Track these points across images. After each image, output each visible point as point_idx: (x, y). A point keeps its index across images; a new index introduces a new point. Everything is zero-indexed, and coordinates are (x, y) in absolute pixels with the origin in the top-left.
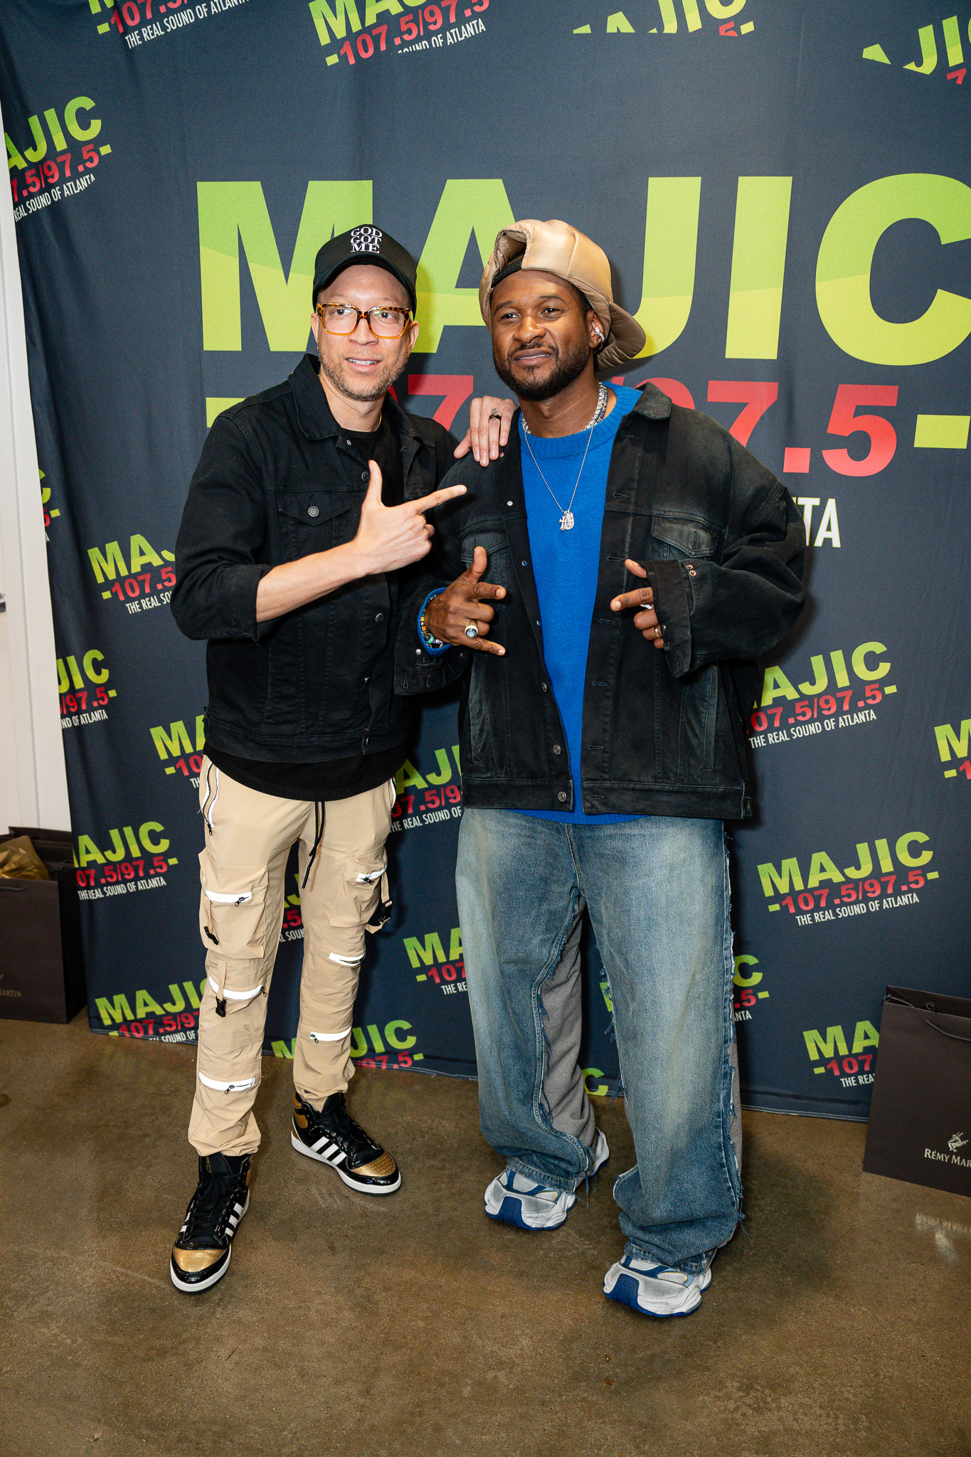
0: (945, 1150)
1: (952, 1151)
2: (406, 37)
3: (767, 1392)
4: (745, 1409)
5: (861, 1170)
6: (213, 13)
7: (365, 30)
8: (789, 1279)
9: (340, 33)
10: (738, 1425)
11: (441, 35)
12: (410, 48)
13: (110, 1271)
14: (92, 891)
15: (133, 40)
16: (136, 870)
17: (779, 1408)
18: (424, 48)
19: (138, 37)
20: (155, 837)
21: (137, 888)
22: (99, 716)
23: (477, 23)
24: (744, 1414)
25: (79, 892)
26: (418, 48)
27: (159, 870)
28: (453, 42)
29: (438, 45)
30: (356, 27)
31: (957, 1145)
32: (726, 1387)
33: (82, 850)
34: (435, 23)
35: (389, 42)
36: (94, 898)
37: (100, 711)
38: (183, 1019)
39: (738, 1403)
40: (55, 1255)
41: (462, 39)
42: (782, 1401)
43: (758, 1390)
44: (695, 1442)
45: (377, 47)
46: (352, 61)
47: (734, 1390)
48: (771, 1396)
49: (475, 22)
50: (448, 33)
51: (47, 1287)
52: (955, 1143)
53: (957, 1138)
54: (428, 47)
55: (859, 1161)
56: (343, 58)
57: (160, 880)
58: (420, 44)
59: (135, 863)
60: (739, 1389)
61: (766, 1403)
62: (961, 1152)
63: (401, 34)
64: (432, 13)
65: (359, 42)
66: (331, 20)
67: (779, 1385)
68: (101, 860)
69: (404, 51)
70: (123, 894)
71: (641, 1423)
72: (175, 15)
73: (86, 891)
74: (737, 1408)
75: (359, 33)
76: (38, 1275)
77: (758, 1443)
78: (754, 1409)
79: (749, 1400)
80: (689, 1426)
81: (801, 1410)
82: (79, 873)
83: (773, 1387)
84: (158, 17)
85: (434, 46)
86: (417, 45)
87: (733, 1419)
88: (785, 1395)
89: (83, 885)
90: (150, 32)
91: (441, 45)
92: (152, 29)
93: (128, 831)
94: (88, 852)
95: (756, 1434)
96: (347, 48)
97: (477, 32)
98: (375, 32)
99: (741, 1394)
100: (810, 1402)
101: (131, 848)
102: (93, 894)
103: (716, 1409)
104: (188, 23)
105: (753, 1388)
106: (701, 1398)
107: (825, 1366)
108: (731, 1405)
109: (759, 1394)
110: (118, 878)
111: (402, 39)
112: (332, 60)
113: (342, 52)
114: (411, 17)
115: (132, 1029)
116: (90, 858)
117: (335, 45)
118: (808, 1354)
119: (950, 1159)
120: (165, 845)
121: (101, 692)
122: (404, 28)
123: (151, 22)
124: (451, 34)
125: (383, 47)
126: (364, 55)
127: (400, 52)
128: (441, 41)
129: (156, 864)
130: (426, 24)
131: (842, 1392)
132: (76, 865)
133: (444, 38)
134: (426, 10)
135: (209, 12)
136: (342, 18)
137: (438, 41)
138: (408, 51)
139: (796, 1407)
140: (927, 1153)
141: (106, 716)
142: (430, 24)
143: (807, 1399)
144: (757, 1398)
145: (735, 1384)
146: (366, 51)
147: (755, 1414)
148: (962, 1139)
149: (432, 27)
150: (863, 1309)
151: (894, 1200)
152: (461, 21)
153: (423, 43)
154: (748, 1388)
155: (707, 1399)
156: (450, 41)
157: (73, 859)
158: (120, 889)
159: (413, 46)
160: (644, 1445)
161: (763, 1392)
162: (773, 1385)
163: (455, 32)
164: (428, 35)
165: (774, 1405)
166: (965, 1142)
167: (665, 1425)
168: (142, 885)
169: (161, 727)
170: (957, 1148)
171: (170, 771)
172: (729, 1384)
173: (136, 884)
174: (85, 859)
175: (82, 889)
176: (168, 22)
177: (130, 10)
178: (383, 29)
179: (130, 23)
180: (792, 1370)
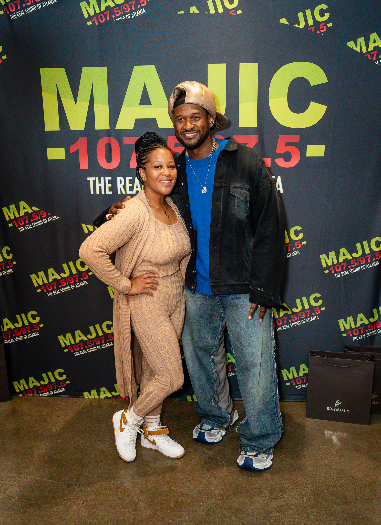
0: (334, 407)
1: (336, 407)
2: (117, 15)
3: (279, 493)
4: (271, 499)
5: (305, 417)
6: (43, 7)
7: (101, 12)
8: (283, 456)
9: (92, 14)
10: (269, 505)
11: (129, 14)
12: (118, 19)
13: (32, 479)
14: (10, 340)
15: (13, 17)
16: (27, 330)
17: (283, 498)
18: (124, 19)
19: (15, 16)
20: (34, 317)
21: (27, 337)
22: (9, 272)
23: (143, 10)
24: (271, 501)
25: (4, 341)
26: (121, 19)
27: (36, 330)
28: (134, 17)
29: (129, 18)
30: (98, 11)
31: (338, 404)
32: (264, 493)
33: (5, 324)
34: (127, 10)
35: (110, 17)
36: (11, 342)
37: (10, 270)
38: (48, 387)
39: (269, 498)
40: (10, 475)
41: (137, 16)
42: (284, 495)
43: (275, 493)
44: (255, 512)
45: (106, 19)
46: (97, 24)
47: (267, 494)
48: (280, 494)
49: (142, 10)
50: (132, 13)
51: (9, 487)
52: (337, 404)
53: (338, 402)
54: (125, 18)
55: (304, 415)
56: (93, 23)
57: (37, 333)
58: (122, 17)
59: (26, 328)
60: (269, 493)
61: (279, 496)
62: (340, 407)
63: (115, 14)
64: (126, 7)
65: (99, 17)
66: (88, 9)
67: (283, 490)
68: (13, 327)
69: (116, 20)
70: (22, 340)
71: (235, 508)
72: (29, 8)
73: (7, 340)
74: (269, 500)
75: (99, 13)
76: (5, 483)
77: (277, 510)
78: (275, 499)
79: (272, 496)
80: (253, 507)
81: (291, 497)
82: (3, 334)
83: (280, 491)
84: (22, 8)
85: (127, 18)
86: (121, 18)
87: (267, 503)
88: (285, 493)
89: (5, 338)
90: (20, 14)
91: (130, 18)
92: (20, 13)
93: (23, 315)
94: (7, 325)
95: (276, 507)
96: (95, 19)
97: (143, 13)
98: (105, 13)
99: (270, 495)
100: (294, 494)
101: (24, 322)
102: (10, 341)
103: (262, 501)
104: (34, 10)
105: (274, 492)
106: (256, 498)
107: (298, 482)
108: (267, 499)
109: (276, 494)
110: (20, 334)
111: (115, 16)
112: (89, 23)
113: (93, 21)
114: (118, 8)
115: (28, 392)
116: (8, 327)
117: (90, 18)
118: (292, 479)
119: (336, 410)
120: (38, 319)
121: (10, 262)
122: (115, 12)
123: (20, 10)
124: (133, 14)
125: (108, 19)
126: (101, 22)
127: (115, 20)
128: (130, 16)
129: (35, 327)
130: (124, 10)
131: (304, 490)
132: (3, 331)
133: (131, 15)
134: (124, 5)
135: (42, 6)
136: (92, 8)
137: (128, 16)
138: (117, 20)
139: (289, 497)
140: (328, 408)
141: (12, 272)
142: (125, 10)
143: (293, 494)
144: (275, 495)
145: (268, 492)
146: (102, 20)
147: (275, 500)
148: (339, 402)
149: (126, 12)
150: (310, 463)
151: (317, 426)
152: (137, 9)
153: (123, 17)
154: (272, 493)
155: (258, 498)
156: (133, 16)
157: (1, 329)
158: (21, 338)
159: (119, 18)
160: (238, 515)
161: (277, 493)
162: (281, 491)
163: (135, 13)
164: (125, 14)
165: (281, 497)
166: (340, 403)
167: (244, 508)
168: (30, 336)
169: (35, 274)
170: (338, 405)
171: (39, 291)
172: (265, 492)
173: (27, 336)
174: (6, 328)
175: (5, 340)
176: (26, 10)
177: (11, 6)
178: (108, 12)
179: (12, 10)
180: (287, 485)
